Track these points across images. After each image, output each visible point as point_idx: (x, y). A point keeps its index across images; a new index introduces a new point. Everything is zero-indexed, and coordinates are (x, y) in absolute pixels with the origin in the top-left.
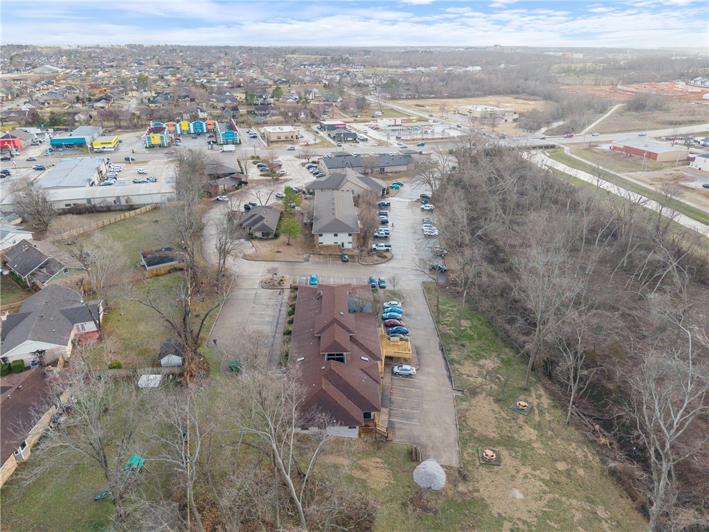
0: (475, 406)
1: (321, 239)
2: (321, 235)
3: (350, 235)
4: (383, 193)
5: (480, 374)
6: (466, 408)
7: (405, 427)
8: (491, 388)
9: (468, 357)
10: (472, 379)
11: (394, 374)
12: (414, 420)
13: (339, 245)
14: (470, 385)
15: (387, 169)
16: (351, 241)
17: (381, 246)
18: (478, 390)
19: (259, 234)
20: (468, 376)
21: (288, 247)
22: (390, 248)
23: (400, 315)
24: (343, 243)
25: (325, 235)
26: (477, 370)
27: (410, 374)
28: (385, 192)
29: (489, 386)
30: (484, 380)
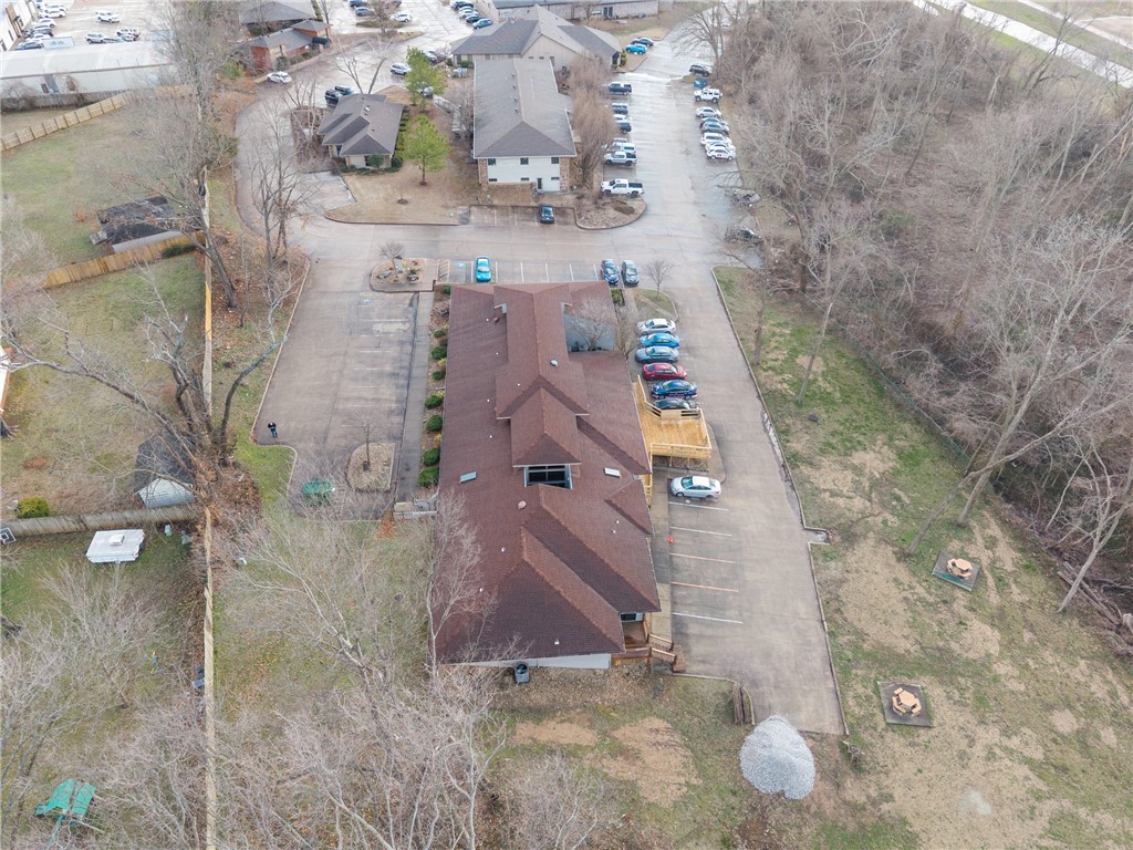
0: (857, 571)
1: (492, 172)
2: (492, 162)
3: (555, 161)
4: (615, 62)
5: (857, 487)
6: (839, 576)
7: (709, 632)
8: (885, 522)
9: (826, 448)
10: (841, 502)
11: (673, 495)
12: (728, 613)
13: (532, 185)
14: (839, 516)
15: (617, 11)
16: (558, 175)
17: (620, 186)
18: (858, 529)
19: (358, 161)
20: (833, 494)
21: (425, 188)
22: (639, 190)
23: (675, 353)
24: (540, 180)
25: (501, 162)
26: (849, 478)
27: (709, 496)
28: (619, 60)
29: (880, 519)
30: (868, 504)
